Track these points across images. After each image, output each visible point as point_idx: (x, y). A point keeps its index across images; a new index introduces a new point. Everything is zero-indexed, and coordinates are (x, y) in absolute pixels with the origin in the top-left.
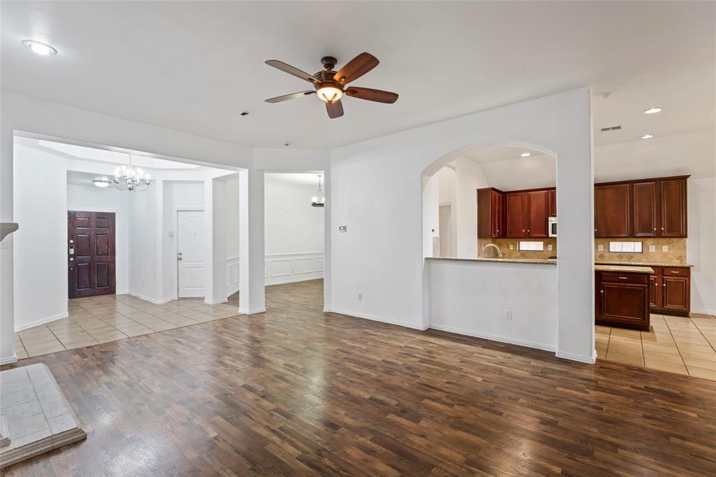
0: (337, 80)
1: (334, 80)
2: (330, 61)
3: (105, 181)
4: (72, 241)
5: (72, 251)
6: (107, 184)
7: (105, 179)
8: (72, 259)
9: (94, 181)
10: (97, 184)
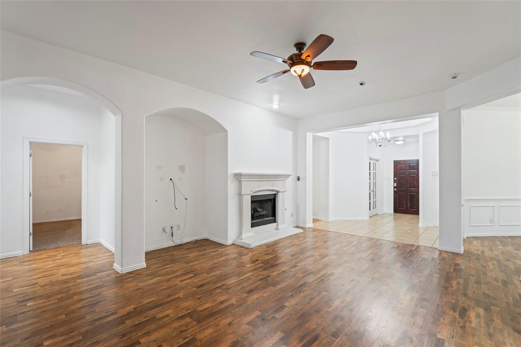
0: (304, 58)
1: (302, 59)
2: (300, 46)
3: (400, 140)
4: (395, 179)
5: (395, 184)
6: (402, 142)
7: (401, 139)
8: (395, 189)
9: (395, 141)
10: (397, 143)
